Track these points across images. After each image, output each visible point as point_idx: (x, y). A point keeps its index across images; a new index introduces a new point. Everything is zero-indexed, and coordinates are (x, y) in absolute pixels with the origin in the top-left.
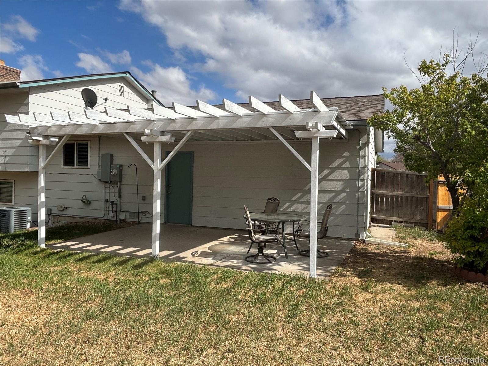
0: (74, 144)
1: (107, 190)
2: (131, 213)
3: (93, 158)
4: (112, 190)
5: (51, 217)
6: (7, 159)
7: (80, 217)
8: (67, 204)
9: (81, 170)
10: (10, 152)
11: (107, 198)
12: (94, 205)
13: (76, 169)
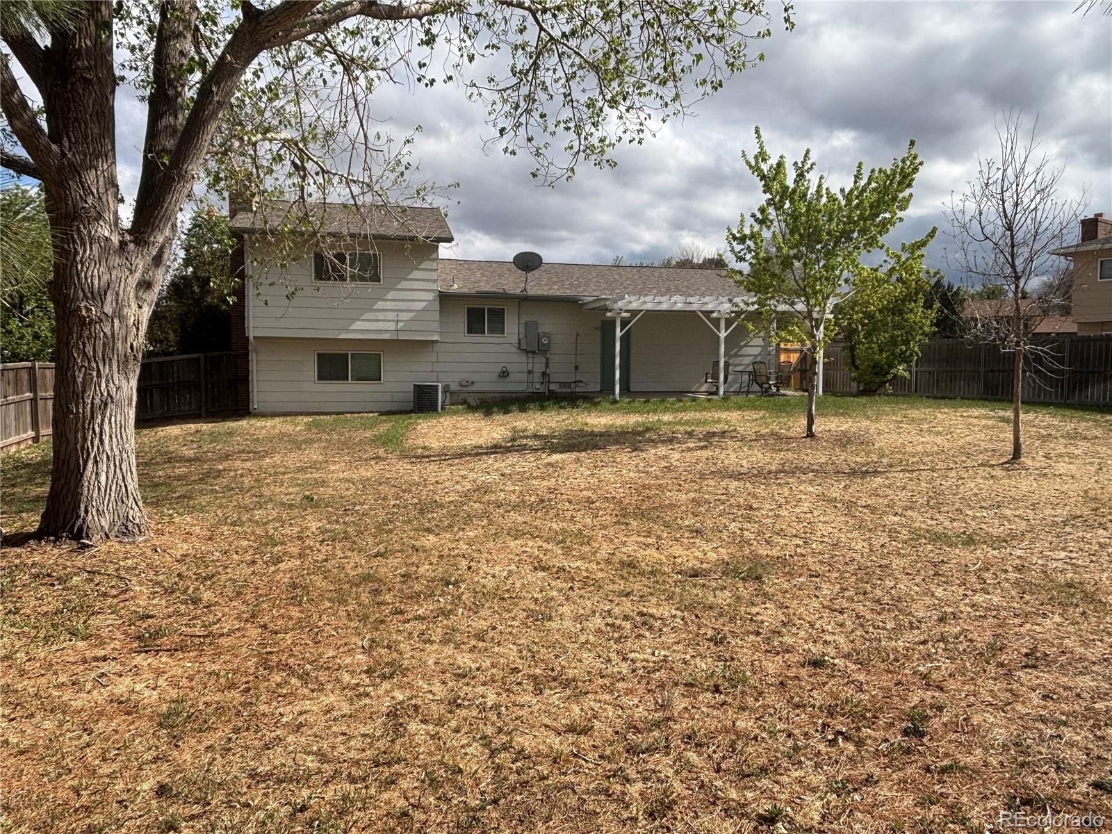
0: (484, 310)
1: (531, 360)
2: (561, 383)
3: (512, 327)
4: (536, 360)
5: (448, 395)
6: (400, 324)
7: (494, 392)
8: (475, 377)
9: (496, 338)
10: (405, 316)
11: (530, 368)
12: (512, 377)
13: (487, 338)
